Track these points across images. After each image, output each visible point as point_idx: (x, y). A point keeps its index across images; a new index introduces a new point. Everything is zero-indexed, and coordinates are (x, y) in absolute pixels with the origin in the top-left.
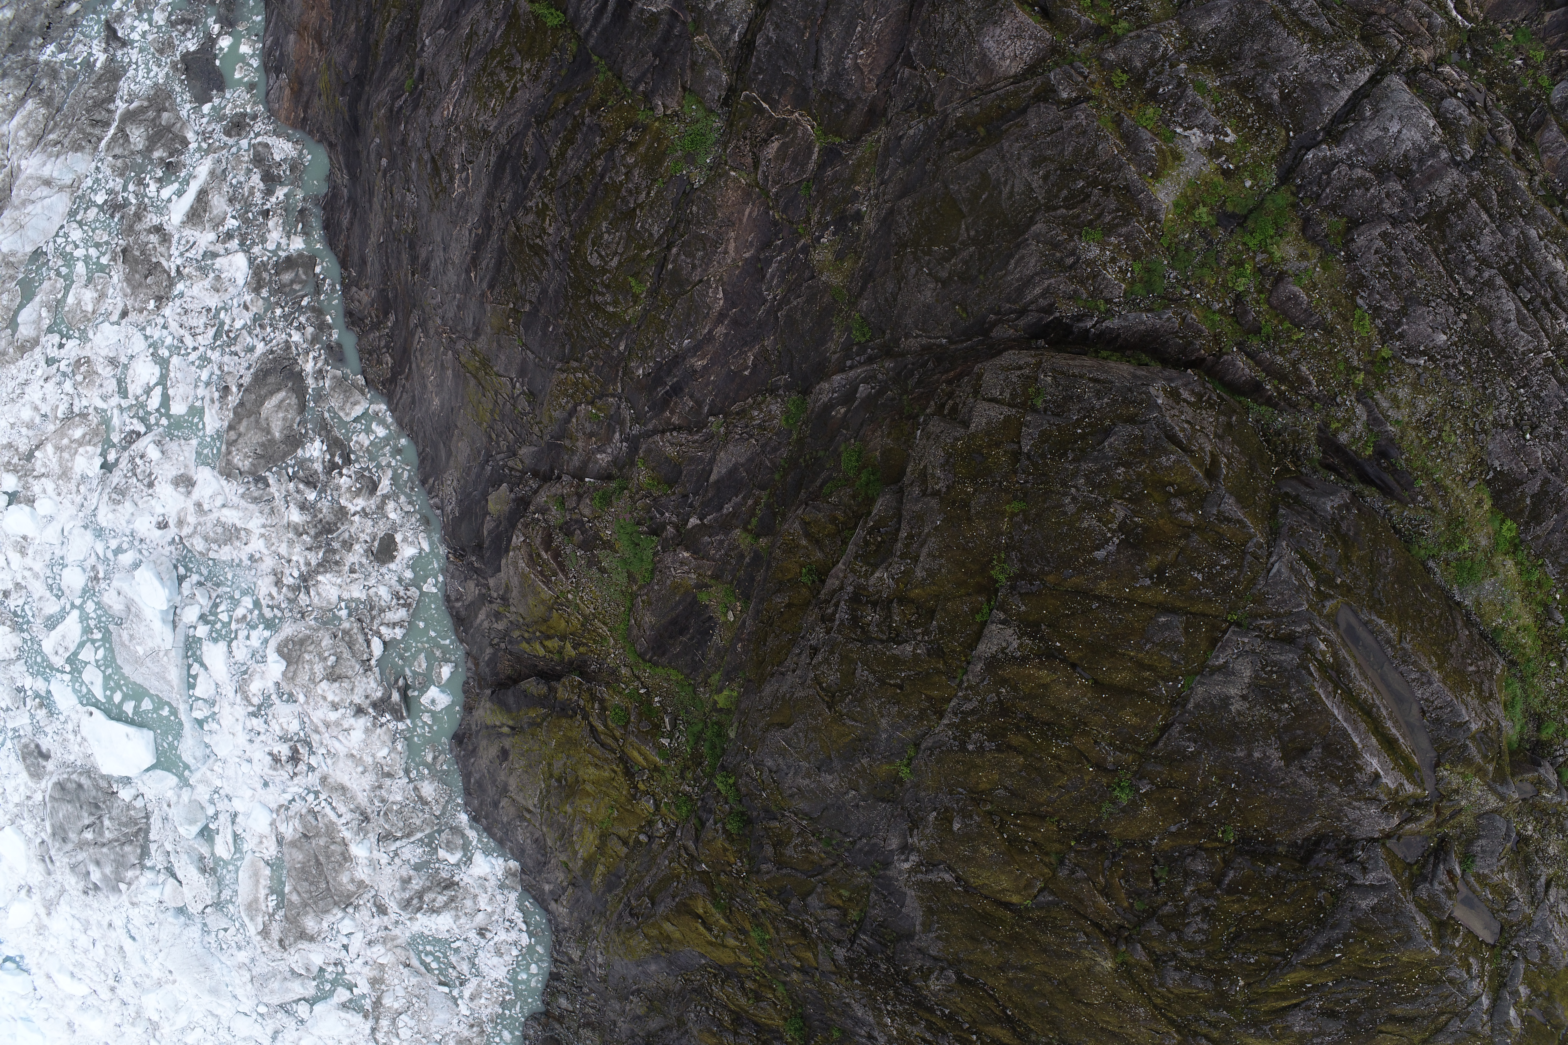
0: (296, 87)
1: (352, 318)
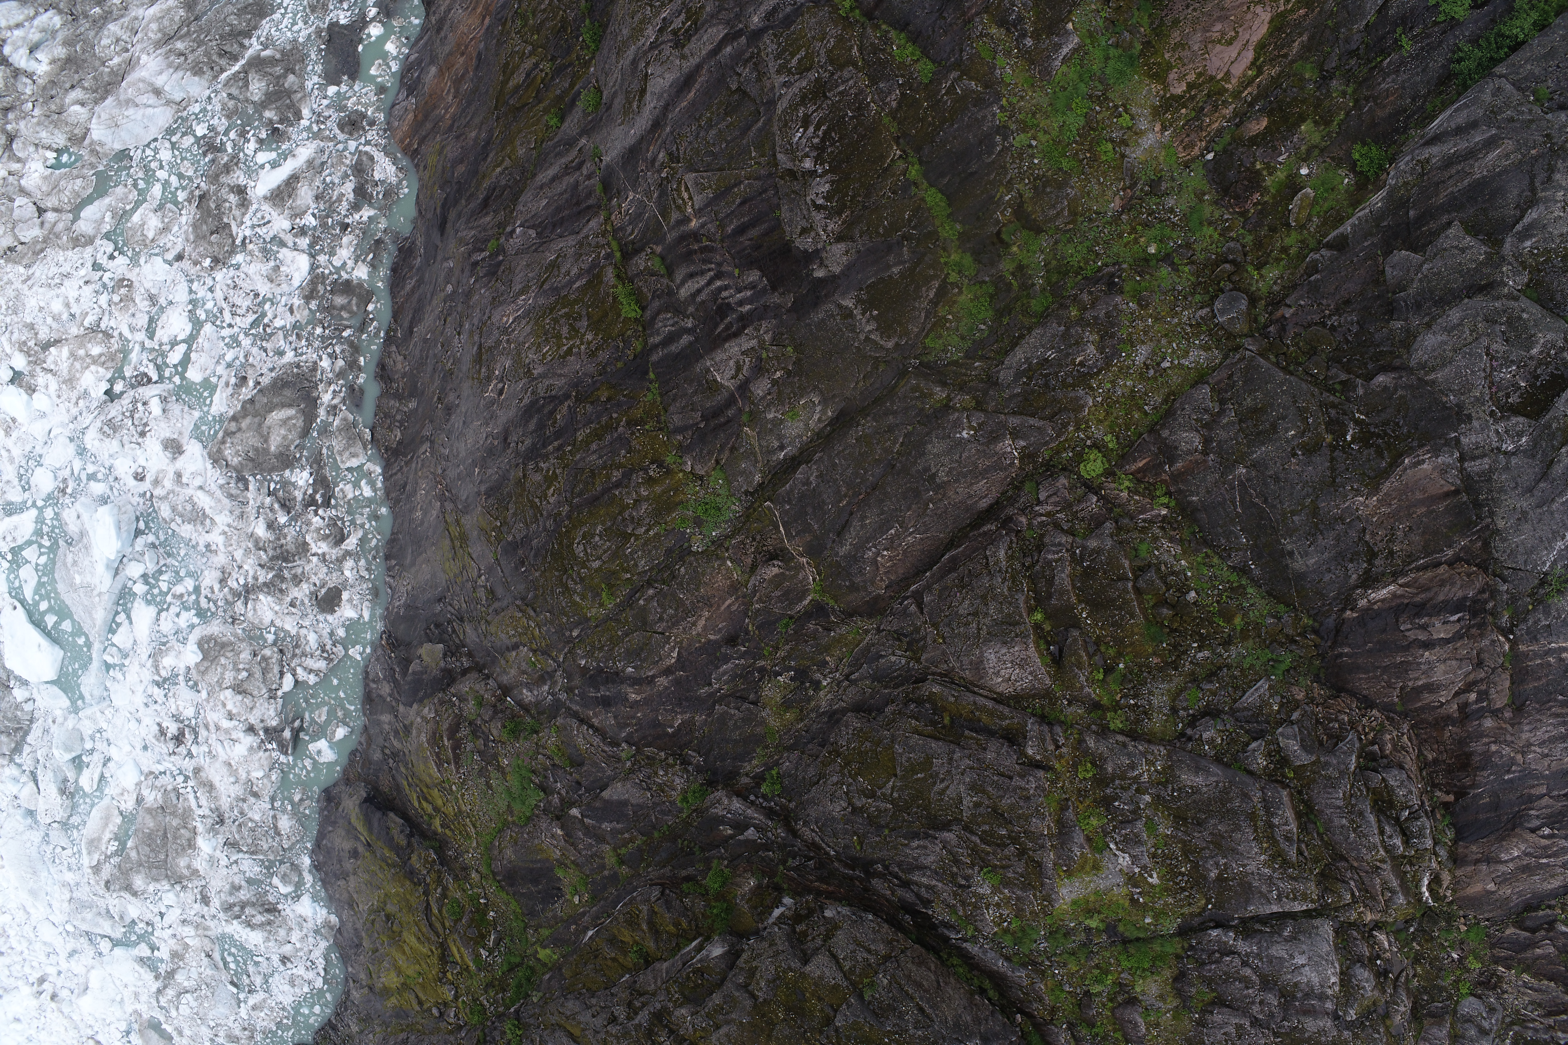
0: (420, 117)
1: (383, 372)
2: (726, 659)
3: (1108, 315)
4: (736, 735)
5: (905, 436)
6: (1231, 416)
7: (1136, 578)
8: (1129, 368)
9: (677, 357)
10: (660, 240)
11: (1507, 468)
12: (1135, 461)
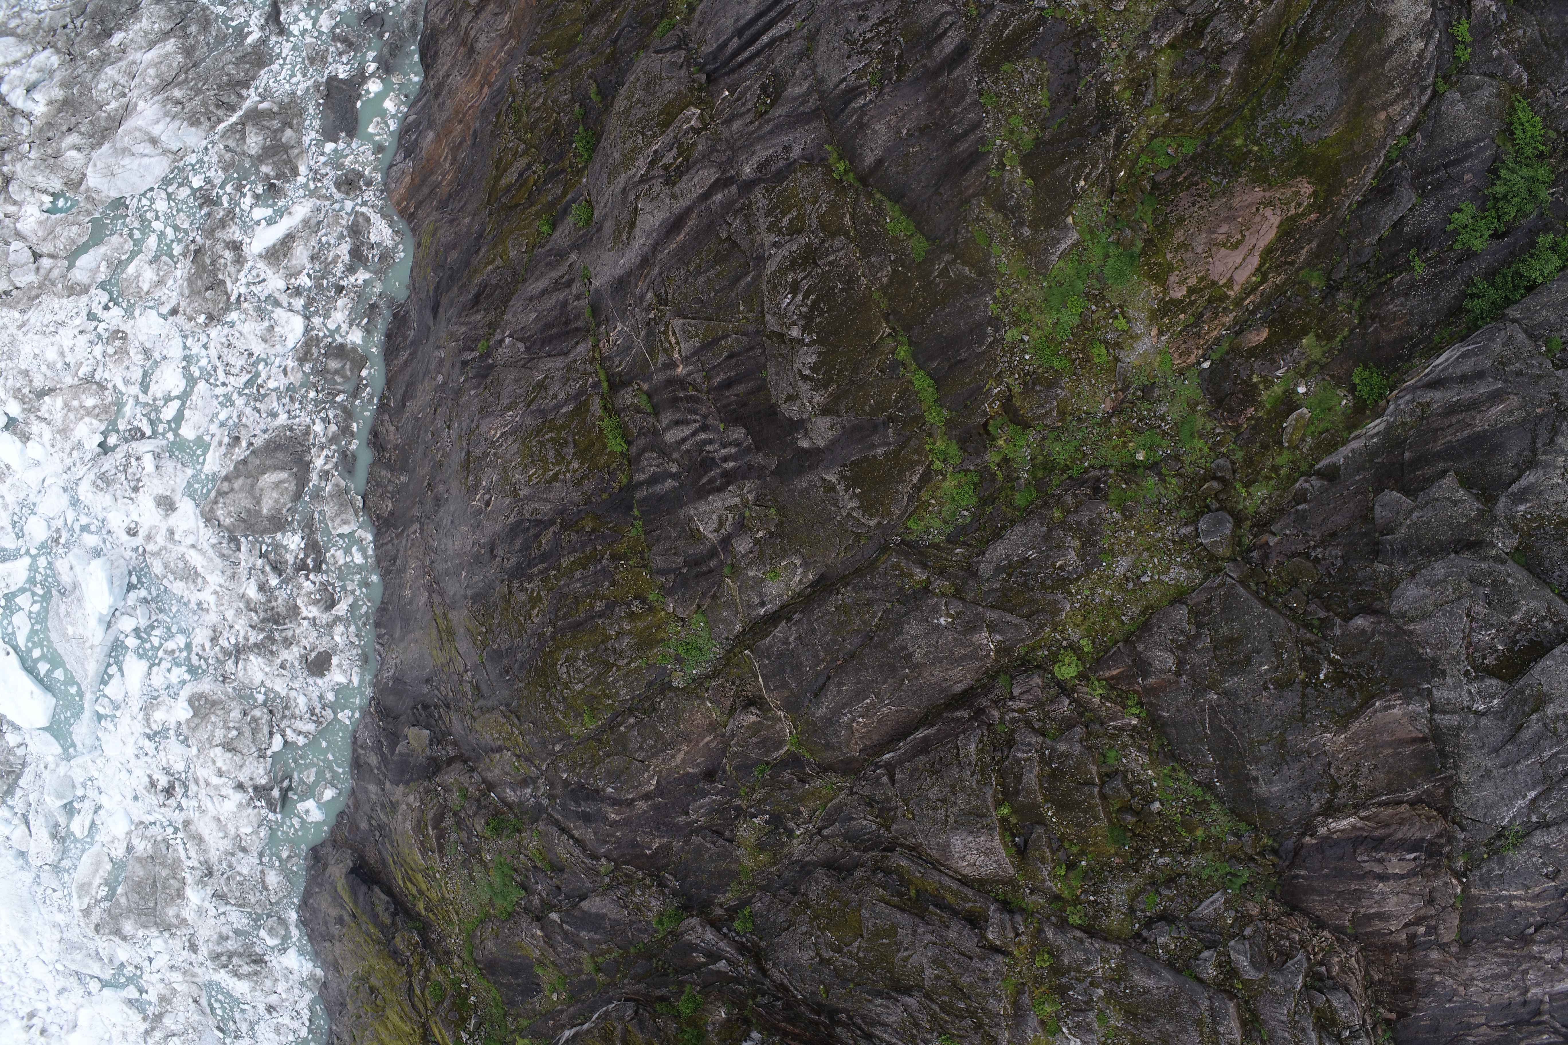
0: (417, 181)
1: (376, 440)
2: (704, 794)
3: (1091, 522)
4: (711, 868)
5: (884, 612)
6: (1205, 642)
7: (1103, 783)
8: (1108, 577)
9: (661, 498)
10: (648, 378)
11: (1475, 728)
12: (1109, 668)
